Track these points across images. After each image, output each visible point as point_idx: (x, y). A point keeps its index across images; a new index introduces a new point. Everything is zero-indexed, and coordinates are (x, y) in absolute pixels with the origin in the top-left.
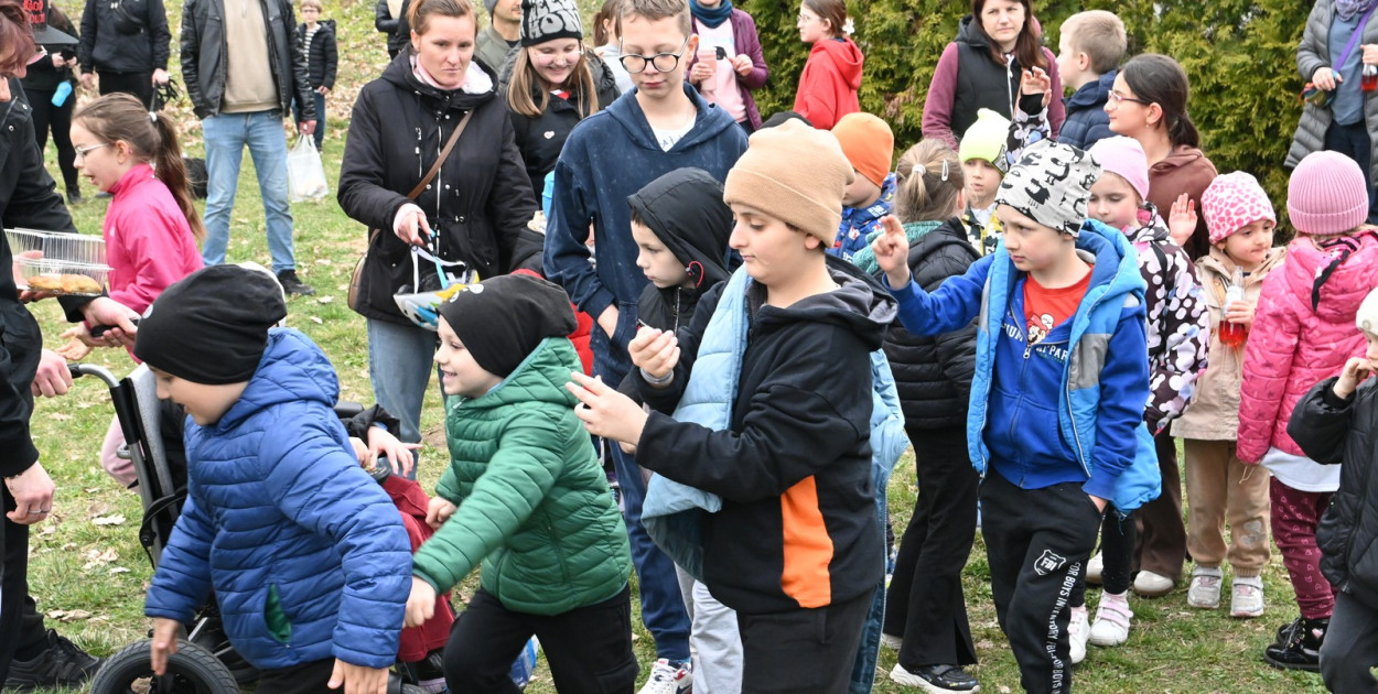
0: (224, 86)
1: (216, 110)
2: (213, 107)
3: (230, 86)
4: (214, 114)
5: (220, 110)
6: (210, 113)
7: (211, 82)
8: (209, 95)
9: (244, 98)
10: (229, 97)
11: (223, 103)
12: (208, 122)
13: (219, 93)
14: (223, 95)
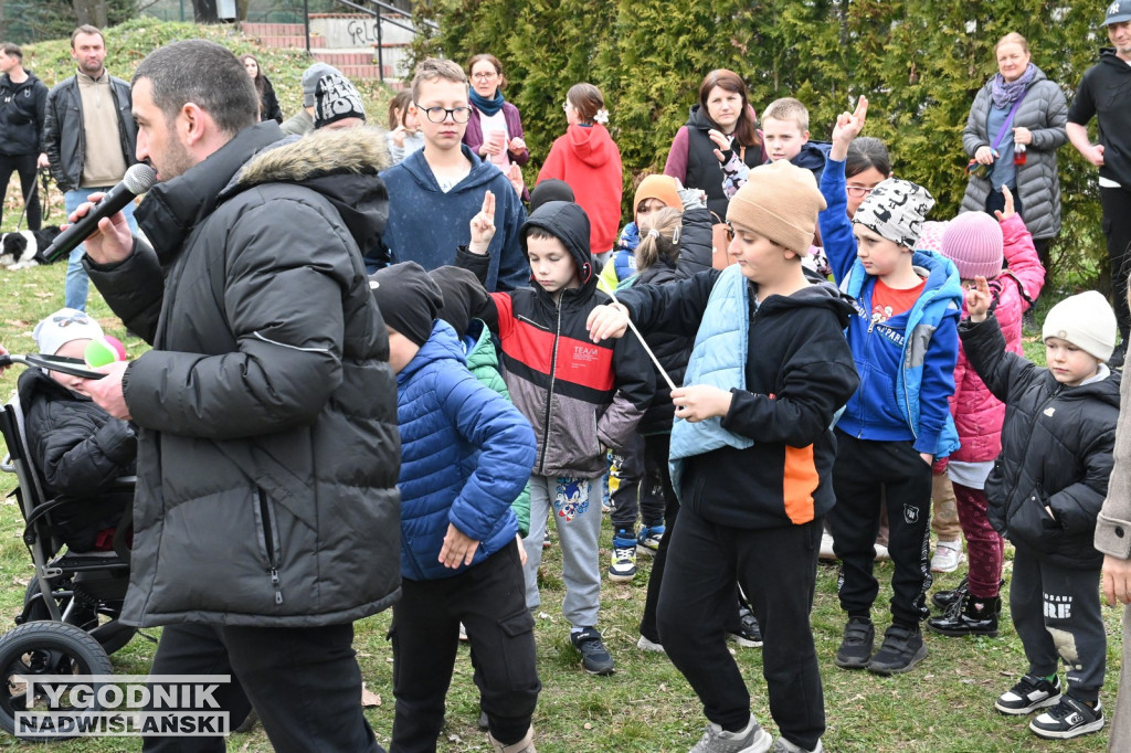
0: (82, 165)
1: (76, 185)
2: (73, 183)
3: (88, 165)
4: (74, 189)
5: (80, 186)
6: (71, 188)
7: (71, 162)
8: (70, 173)
9: (100, 175)
10: (87, 174)
11: (82, 180)
12: (70, 195)
13: (78, 171)
14: (82, 172)
